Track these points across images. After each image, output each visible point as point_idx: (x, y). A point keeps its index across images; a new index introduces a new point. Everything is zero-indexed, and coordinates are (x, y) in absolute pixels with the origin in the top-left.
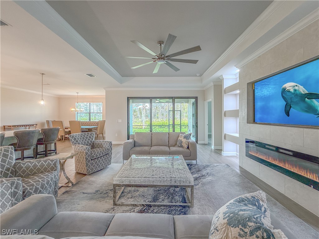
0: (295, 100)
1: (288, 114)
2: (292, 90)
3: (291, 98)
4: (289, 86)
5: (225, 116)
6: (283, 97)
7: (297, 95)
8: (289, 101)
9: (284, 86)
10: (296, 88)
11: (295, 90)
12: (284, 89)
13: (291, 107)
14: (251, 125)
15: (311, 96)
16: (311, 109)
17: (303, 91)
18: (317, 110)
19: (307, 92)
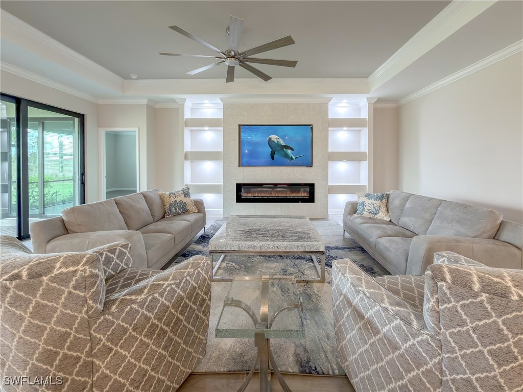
0: (278, 148)
1: (273, 158)
2: (276, 141)
3: (275, 147)
4: (274, 137)
5: (186, 159)
6: (269, 144)
8: (274, 149)
9: (270, 136)
10: (279, 140)
11: (278, 142)
12: (270, 139)
13: (275, 153)
14: (245, 168)
15: (287, 147)
16: (286, 156)
17: (282, 143)
18: (289, 156)
19: (284, 144)
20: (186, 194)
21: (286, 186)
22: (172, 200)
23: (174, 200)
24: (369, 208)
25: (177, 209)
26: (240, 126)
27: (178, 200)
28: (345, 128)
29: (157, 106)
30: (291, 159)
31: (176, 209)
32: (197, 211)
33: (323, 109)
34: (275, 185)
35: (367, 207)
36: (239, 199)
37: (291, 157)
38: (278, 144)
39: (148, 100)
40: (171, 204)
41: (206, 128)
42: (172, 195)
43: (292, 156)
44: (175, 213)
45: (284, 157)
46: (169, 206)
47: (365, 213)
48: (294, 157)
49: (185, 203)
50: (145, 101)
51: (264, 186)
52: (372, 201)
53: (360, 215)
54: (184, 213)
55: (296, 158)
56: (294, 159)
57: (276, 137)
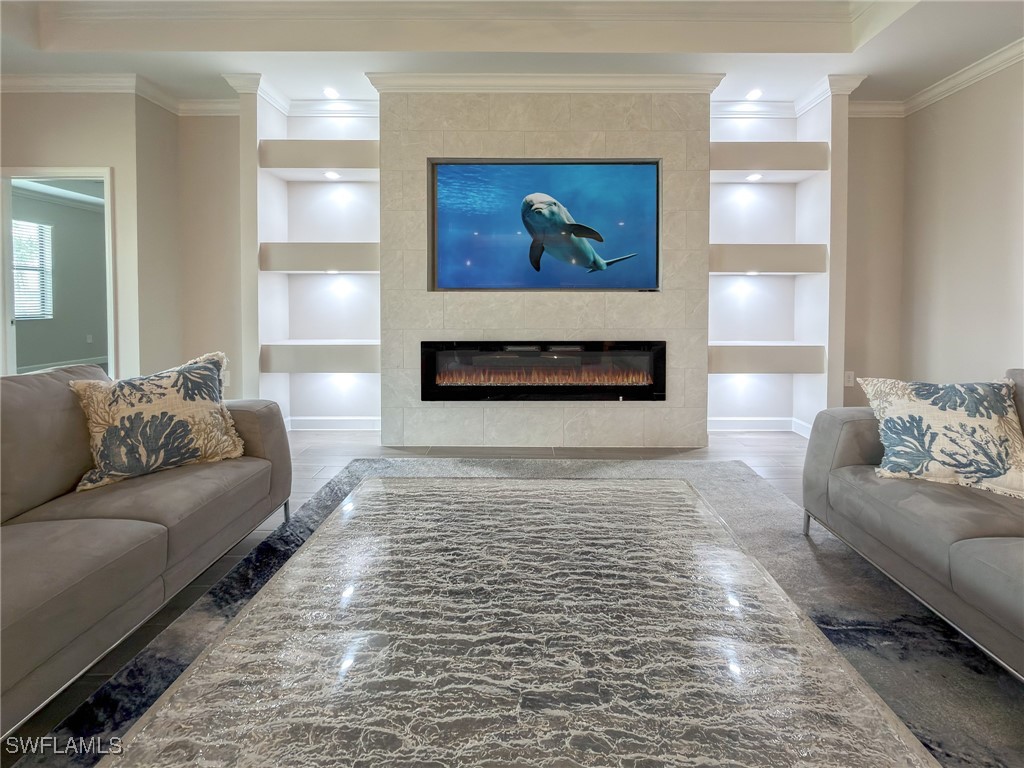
1: (537, 265)
2: (546, 212)
3: (544, 230)
4: (540, 200)
5: (264, 265)
6: (526, 223)
7: (556, 225)
8: (540, 237)
9: (530, 197)
10: (555, 209)
11: (552, 213)
12: (529, 206)
13: (543, 249)
14: (448, 295)
15: (581, 230)
16: (580, 257)
17: (567, 217)
18: (589, 259)
19: (573, 222)
20: (197, 387)
21: (578, 348)
22: (124, 410)
23: (132, 412)
24: (951, 448)
25: (142, 450)
26: (434, 165)
27: (149, 411)
28: (755, 176)
29: (184, 109)
30: (595, 266)
31: (132, 451)
32: (240, 451)
33: (694, 113)
34: (544, 346)
35: (941, 442)
36: (432, 391)
37: (595, 262)
38: (554, 223)
39: (139, 77)
40: (112, 431)
41: (332, 174)
42: (126, 391)
43: (598, 258)
44: (129, 469)
45: (574, 260)
46: (104, 440)
47: (934, 466)
48: (603, 262)
49: (183, 424)
50: (127, 84)
51: (510, 348)
52: (958, 417)
53: (904, 475)
54: (178, 465)
55: (608, 264)
56: (605, 267)
57: (548, 198)
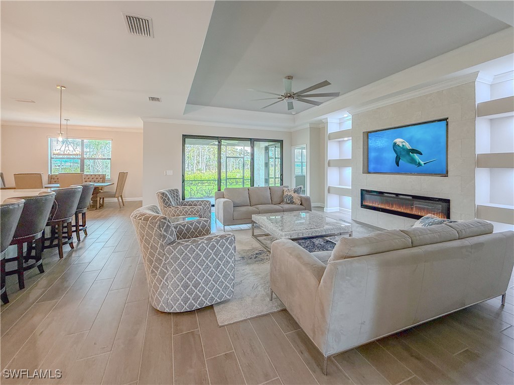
0: (403, 153)
1: (398, 164)
2: (401, 145)
3: (400, 152)
4: (399, 141)
5: (329, 166)
6: (394, 150)
7: (404, 149)
8: (399, 154)
9: (395, 141)
10: (404, 144)
11: (403, 145)
12: (395, 144)
13: (400, 159)
14: (368, 175)
15: (414, 151)
16: (413, 161)
17: (408, 146)
18: (417, 162)
19: (411, 148)
20: (296, 191)
22: (287, 193)
26: (365, 133)
30: (419, 164)
32: (300, 204)
34: (397, 195)
37: (419, 163)
38: (403, 148)
40: (285, 196)
41: (346, 139)
43: (420, 161)
45: (410, 163)
48: (422, 163)
51: (386, 195)
54: (292, 204)
55: (424, 164)
56: (423, 165)
57: (401, 140)
